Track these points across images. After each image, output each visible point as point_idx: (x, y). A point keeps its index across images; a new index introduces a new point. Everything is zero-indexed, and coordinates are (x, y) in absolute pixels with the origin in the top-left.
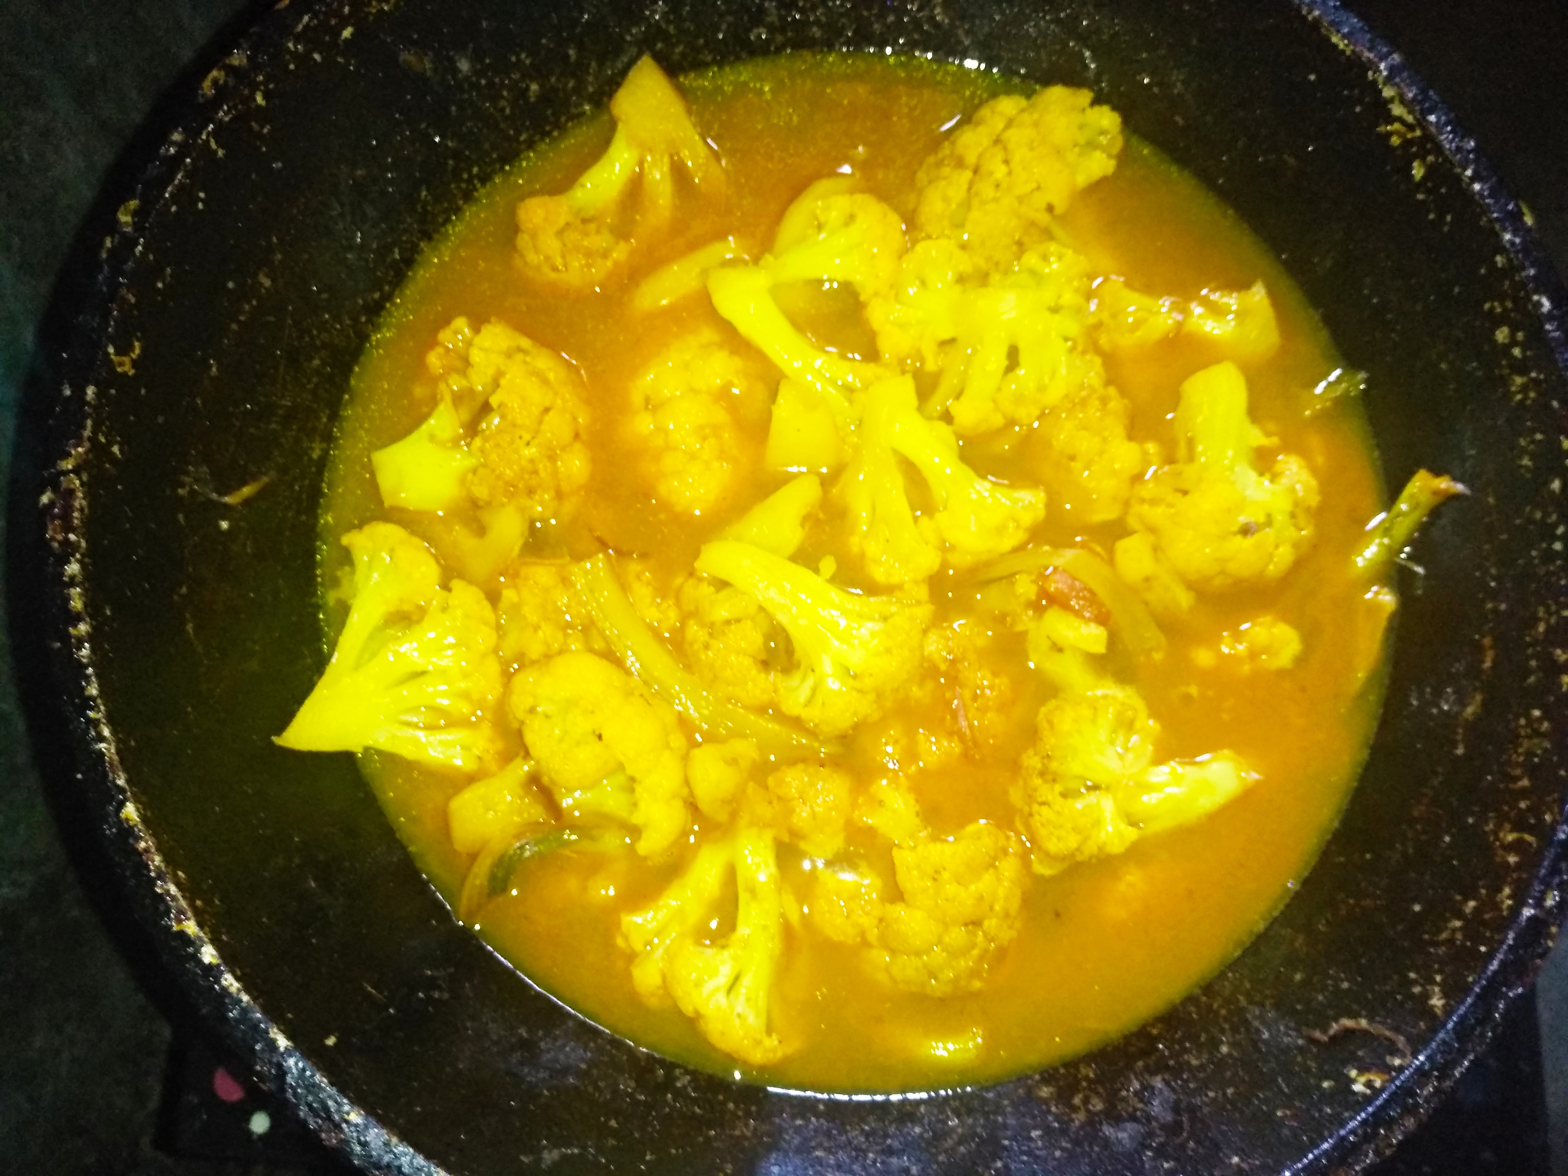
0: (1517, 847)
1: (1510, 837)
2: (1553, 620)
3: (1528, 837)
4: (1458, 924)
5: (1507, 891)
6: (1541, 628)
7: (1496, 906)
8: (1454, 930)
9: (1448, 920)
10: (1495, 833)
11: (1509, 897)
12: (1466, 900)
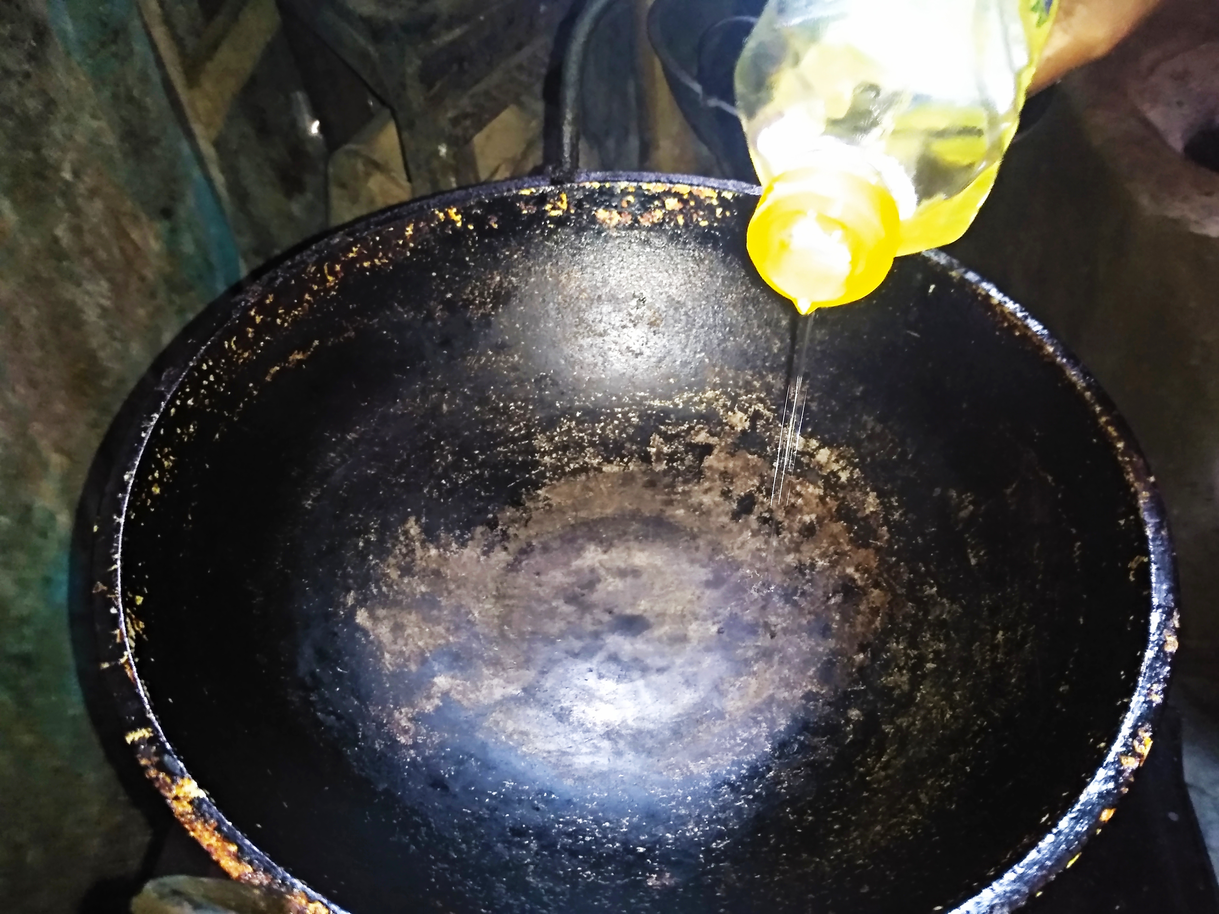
0: (332, 272)
1: (330, 278)
2: (240, 351)
3: (326, 271)
4: (376, 261)
5: (351, 255)
6: (246, 355)
7: (359, 253)
8: (380, 259)
9: (379, 267)
10: (332, 288)
11: (352, 252)
12: (366, 269)
